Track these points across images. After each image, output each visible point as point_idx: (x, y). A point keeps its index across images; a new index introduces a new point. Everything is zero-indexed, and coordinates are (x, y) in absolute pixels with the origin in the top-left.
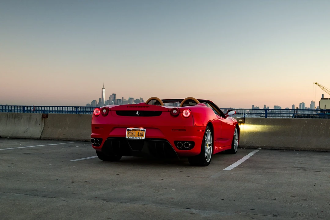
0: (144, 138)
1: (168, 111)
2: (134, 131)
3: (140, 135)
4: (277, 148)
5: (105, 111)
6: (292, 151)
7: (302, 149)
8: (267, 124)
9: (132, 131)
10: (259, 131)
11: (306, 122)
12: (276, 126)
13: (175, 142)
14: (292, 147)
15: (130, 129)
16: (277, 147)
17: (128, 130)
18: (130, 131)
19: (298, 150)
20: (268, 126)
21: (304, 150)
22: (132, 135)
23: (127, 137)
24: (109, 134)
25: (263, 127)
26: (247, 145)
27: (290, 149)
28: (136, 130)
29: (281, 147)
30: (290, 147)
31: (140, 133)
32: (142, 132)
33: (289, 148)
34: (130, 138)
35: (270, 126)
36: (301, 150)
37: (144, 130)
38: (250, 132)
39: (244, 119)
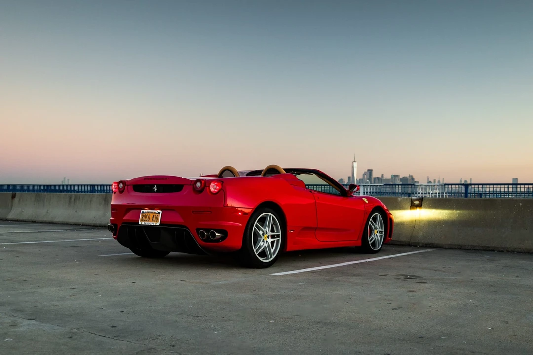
0: (158, 224)
1: (191, 185)
2: (148, 214)
3: (154, 219)
4: (469, 247)
5: (121, 185)
6: (492, 252)
7: (510, 250)
8: (457, 208)
9: (146, 214)
10: (444, 220)
11: (521, 204)
12: (470, 211)
13: (198, 230)
14: (493, 245)
15: (144, 211)
16: (469, 245)
17: (143, 212)
18: (144, 214)
19: (503, 251)
20: (458, 211)
21: (513, 252)
22: (146, 219)
23: (140, 223)
24: (124, 218)
25: (451, 214)
26: (423, 241)
27: (490, 249)
28: (151, 212)
29: (475, 246)
30: (489, 245)
31: (155, 217)
32: (157, 215)
33: (488, 247)
34: (143, 224)
35: (462, 211)
36: (508, 252)
37: (159, 213)
38: (430, 221)
39: (422, 201)
